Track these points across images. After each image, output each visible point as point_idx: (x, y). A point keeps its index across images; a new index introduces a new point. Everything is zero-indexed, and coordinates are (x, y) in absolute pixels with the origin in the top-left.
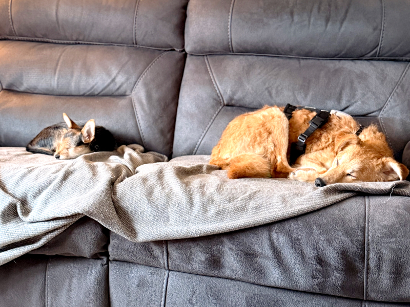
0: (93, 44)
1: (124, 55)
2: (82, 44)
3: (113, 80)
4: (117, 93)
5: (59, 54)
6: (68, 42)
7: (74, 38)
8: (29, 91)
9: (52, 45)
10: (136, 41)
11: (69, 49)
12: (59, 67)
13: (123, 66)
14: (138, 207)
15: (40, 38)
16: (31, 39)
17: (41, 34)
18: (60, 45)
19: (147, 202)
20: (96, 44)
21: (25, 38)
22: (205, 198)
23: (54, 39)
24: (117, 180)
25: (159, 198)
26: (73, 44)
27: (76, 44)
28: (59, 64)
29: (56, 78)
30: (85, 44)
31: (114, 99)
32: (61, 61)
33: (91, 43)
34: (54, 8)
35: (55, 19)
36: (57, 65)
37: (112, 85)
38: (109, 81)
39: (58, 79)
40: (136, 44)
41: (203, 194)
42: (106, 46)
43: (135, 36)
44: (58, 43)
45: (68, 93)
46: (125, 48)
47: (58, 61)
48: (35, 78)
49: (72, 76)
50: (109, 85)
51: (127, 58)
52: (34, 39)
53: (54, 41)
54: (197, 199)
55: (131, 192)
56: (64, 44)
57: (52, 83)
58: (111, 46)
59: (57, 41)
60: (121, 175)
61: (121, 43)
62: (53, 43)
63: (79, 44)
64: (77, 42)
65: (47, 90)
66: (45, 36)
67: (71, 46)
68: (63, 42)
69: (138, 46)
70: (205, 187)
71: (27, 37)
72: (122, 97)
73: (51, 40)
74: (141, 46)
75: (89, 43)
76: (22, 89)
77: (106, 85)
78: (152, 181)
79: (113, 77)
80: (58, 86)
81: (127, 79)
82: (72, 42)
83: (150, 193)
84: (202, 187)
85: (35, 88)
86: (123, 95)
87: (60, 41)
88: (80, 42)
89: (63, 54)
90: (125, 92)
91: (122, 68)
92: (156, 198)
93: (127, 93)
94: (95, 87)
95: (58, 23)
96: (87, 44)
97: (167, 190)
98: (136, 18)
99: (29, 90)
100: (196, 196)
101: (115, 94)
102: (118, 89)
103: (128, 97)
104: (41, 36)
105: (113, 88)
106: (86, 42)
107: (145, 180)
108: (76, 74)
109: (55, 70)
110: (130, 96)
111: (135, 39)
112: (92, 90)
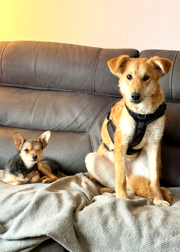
0: (62, 91)
1: (85, 101)
2: (53, 90)
3: (76, 120)
4: (78, 130)
5: (35, 98)
6: (43, 88)
7: (47, 86)
8: (12, 126)
9: (30, 90)
10: (94, 90)
11: (43, 94)
12: (35, 108)
13: (84, 109)
14: (94, 235)
15: (22, 85)
16: (15, 85)
17: (23, 82)
18: (36, 91)
19: (103, 231)
20: (64, 91)
21: (11, 85)
22: (152, 231)
23: (32, 86)
24: (78, 208)
25: (113, 227)
26: (46, 90)
27: (49, 90)
28: (35, 106)
29: (32, 117)
30: (55, 90)
31: (76, 135)
32: (36, 103)
33: (60, 90)
34: (33, 62)
35: (33, 71)
36: (34, 106)
37: (75, 123)
38: (73, 120)
39: (34, 117)
40: (95, 92)
41: (150, 227)
42: (71, 93)
43: (94, 86)
44: (35, 89)
45: (41, 129)
46: (86, 94)
47: (34, 103)
48: (16, 116)
49: (45, 115)
50: (72, 124)
51: (87, 103)
52: (17, 85)
53: (32, 87)
54: (145, 231)
55: (90, 220)
56: (39, 90)
57: (29, 120)
58: (75, 93)
59: (34, 88)
60: (81, 203)
61: (83, 91)
62: (31, 89)
63: (51, 90)
64: (49, 89)
65: (25, 125)
66: (25, 83)
67: (45, 92)
68: (38, 88)
69: (96, 93)
70: (151, 220)
71: (12, 84)
72: (82, 133)
73: (29, 87)
74: (98, 94)
75: (58, 90)
76: (7, 123)
77: (70, 123)
78: (107, 211)
79: (76, 117)
80: (33, 123)
81: (87, 120)
82: (45, 89)
83: (105, 223)
84: (149, 219)
85: (17, 124)
86: (83, 132)
87: (36, 88)
88: (52, 89)
89: (38, 98)
90: (85, 130)
91: (83, 110)
92: (110, 228)
93: (86, 131)
94: (62, 125)
95: (36, 74)
96: (57, 91)
97: (120, 221)
98: (95, 71)
99: (12, 124)
100: (144, 228)
101: (77, 131)
102: (80, 127)
103: (87, 133)
104: (23, 84)
105: (76, 126)
106: (56, 89)
107: (101, 210)
108: (48, 114)
109: (32, 110)
110: (89, 133)
111: (94, 88)
112: (59, 127)
